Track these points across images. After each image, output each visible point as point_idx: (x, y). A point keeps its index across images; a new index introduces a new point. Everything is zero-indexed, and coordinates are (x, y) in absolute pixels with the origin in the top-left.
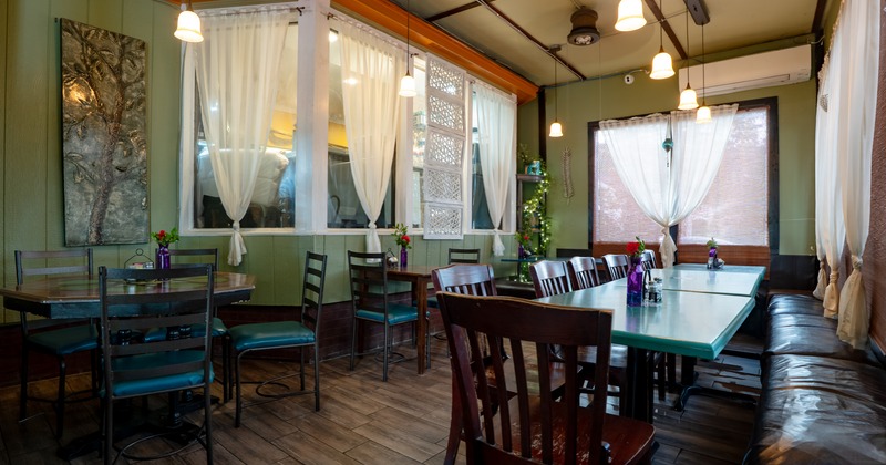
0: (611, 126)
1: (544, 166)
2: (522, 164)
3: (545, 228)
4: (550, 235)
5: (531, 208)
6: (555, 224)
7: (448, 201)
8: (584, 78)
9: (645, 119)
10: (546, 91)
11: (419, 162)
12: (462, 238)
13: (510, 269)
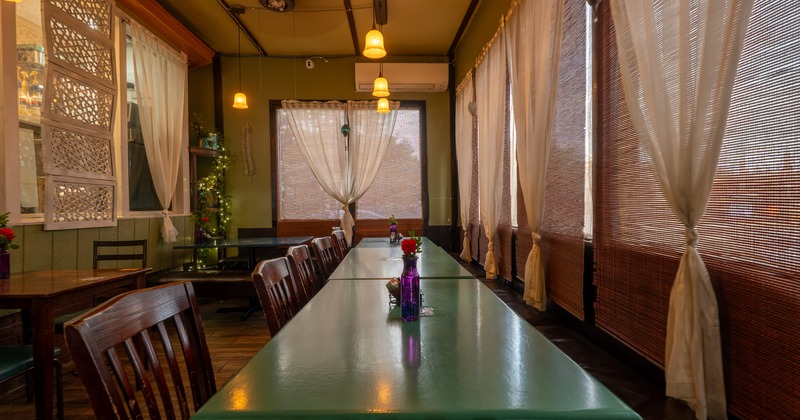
0: (294, 107)
1: (221, 140)
2: (196, 136)
3: (225, 207)
4: (230, 214)
5: (208, 185)
6: (234, 203)
7: (90, 175)
8: (265, 54)
9: (325, 104)
10: (223, 59)
11: (33, 115)
12: (115, 224)
13: (184, 256)
